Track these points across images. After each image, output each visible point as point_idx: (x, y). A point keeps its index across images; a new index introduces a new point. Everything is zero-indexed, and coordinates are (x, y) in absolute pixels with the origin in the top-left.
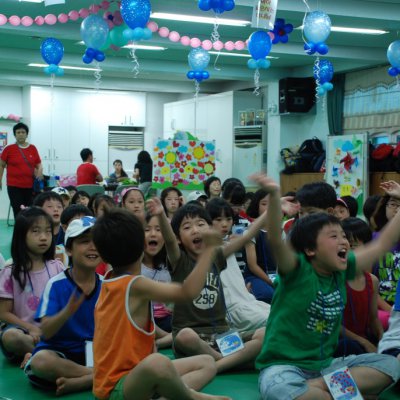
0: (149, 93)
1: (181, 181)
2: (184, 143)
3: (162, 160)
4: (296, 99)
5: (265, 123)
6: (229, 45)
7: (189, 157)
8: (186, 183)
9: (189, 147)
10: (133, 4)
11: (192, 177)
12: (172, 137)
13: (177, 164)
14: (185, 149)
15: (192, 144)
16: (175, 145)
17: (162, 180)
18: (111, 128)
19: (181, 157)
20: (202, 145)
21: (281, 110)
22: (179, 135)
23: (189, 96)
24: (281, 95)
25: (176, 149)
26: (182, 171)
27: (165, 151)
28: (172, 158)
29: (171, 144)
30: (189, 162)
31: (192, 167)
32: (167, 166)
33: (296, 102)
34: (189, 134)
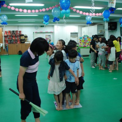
0: (79, 26)
1: (85, 46)
2: (86, 37)
3: (81, 42)
4: (112, 27)
5: (105, 32)
6: (97, 14)
7: (87, 41)
8: (86, 46)
9: (87, 39)
10: (64, 1)
11: (88, 45)
12: (83, 36)
13: (84, 43)
14: (86, 39)
15: (88, 38)
16: (84, 38)
17: (81, 46)
18: (71, 33)
19: (85, 41)
20: (90, 38)
21: (109, 30)
22: (85, 36)
23: (87, 26)
24: (108, 26)
25: (84, 39)
26: (85, 44)
27: (81, 39)
28: (83, 41)
29: (83, 38)
30: (87, 42)
31: (88, 43)
32: (82, 43)
33: (112, 28)
34: (87, 36)
